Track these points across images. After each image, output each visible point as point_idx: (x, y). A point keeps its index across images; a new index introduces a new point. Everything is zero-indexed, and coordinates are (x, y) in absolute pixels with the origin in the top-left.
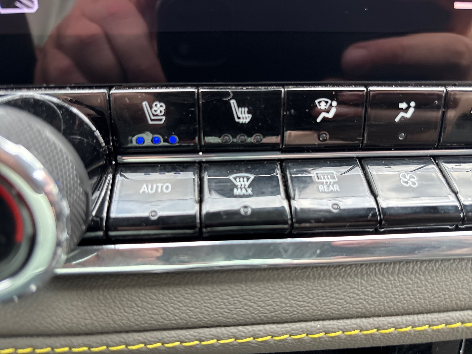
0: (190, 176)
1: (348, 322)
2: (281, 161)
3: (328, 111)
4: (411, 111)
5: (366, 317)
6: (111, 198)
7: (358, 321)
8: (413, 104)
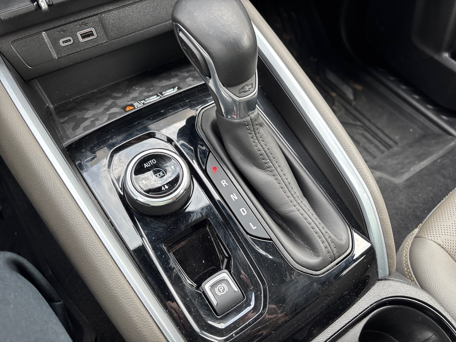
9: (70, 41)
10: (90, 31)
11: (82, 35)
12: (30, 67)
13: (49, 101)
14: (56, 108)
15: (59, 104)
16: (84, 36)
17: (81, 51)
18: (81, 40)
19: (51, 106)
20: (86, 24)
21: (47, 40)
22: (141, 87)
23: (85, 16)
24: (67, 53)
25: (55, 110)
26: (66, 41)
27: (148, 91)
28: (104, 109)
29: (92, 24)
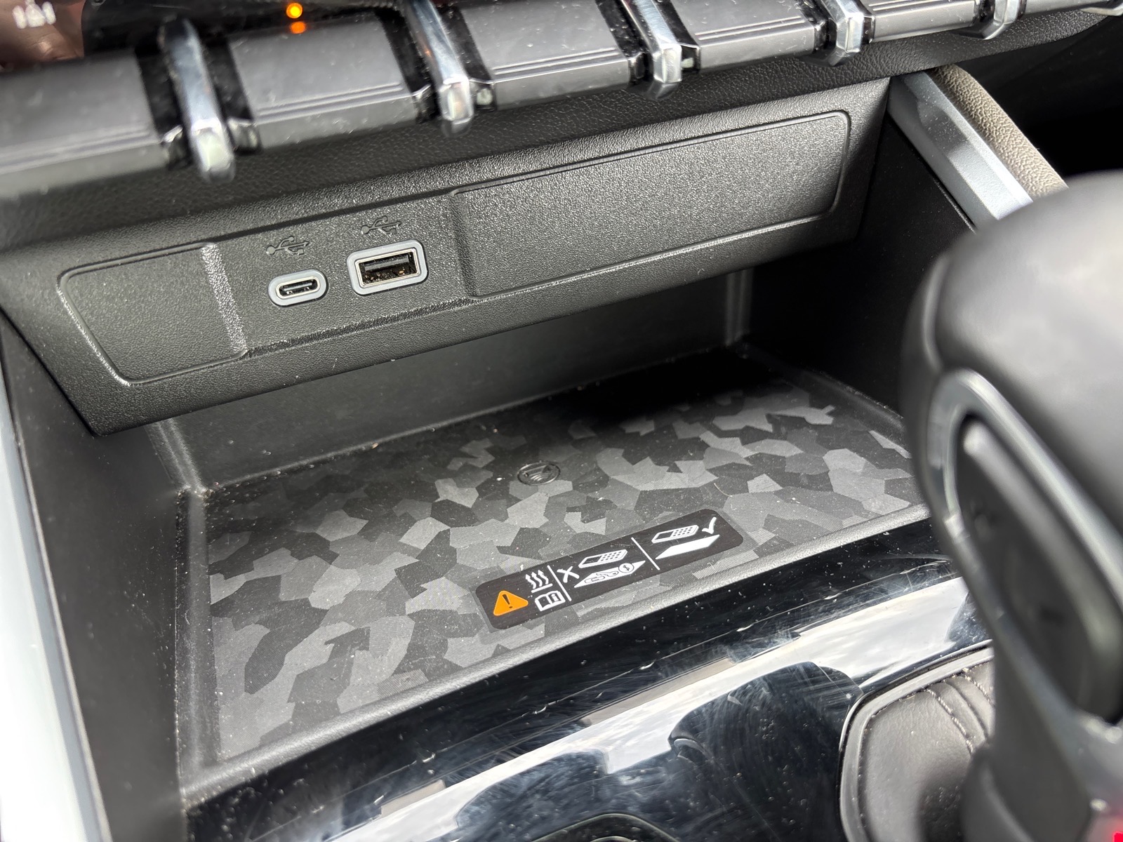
9: (314, 284)
10: (404, 255)
11: (368, 268)
12: (124, 382)
13: (193, 471)
14: (216, 502)
15: (231, 482)
16: (371, 273)
17: (349, 329)
18: (359, 286)
19: (200, 491)
20: (392, 224)
21: (216, 277)
22: (553, 471)
23: (395, 193)
24: (293, 336)
25: (209, 510)
26: (298, 288)
27: (584, 507)
28: (398, 571)
29: (416, 226)
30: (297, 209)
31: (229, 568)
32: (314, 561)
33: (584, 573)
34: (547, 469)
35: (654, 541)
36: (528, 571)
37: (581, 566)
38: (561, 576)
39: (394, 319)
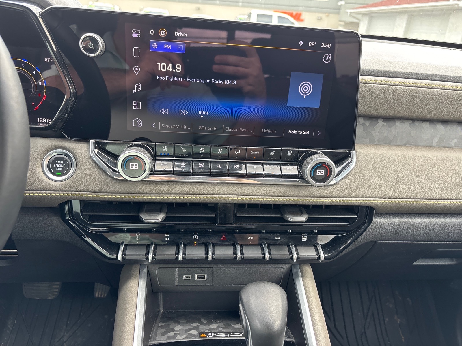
0: (171, 163)
1: (204, 195)
2: (192, 160)
3: (202, 150)
4: (221, 151)
5: (208, 195)
6: (155, 166)
7: (206, 195)
8: (221, 150)
9: (190, 277)
10: (204, 276)
12: (159, 285)
13: (162, 307)
14: (164, 313)
15: (167, 311)
16: (198, 277)
17: (192, 285)
18: (196, 279)
19: (162, 311)
20: (203, 271)
21: (177, 273)
22: (222, 322)
23: (204, 266)
24: (184, 284)
25: (162, 314)
26: (187, 277)
27: (224, 328)
28: (189, 328)
29: (206, 272)
30: (190, 266)
31: (163, 322)
32: (177, 324)
33: (217, 335)
34: (221, 321)
35: (231, 334)
36: (209, 333)
37: (217, 334)
38: (213, 334)
39: (200, 285)
